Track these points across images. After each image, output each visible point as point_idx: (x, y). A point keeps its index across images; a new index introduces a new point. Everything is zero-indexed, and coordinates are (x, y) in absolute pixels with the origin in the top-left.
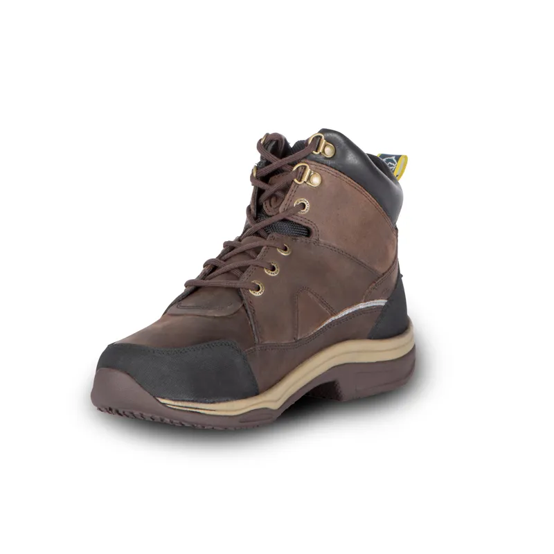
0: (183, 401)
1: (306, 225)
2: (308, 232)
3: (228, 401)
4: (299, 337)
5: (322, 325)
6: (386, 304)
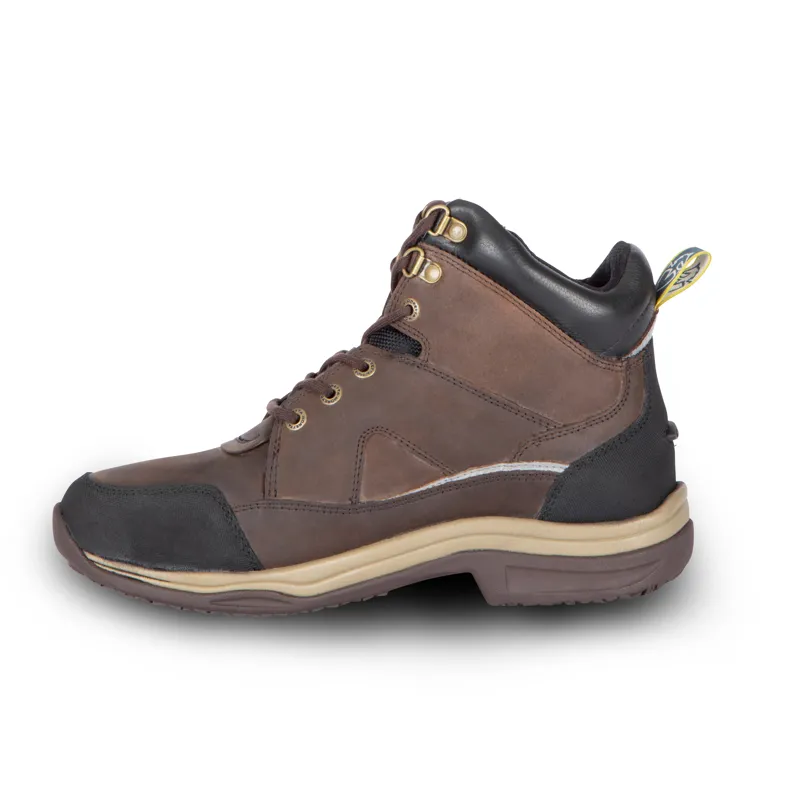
0: (118, 561)
1: (415, 338)
2: (416, 349)
3: (192, 571)
4: (363, 499)
5: (422, 486)
6: (566, 470)
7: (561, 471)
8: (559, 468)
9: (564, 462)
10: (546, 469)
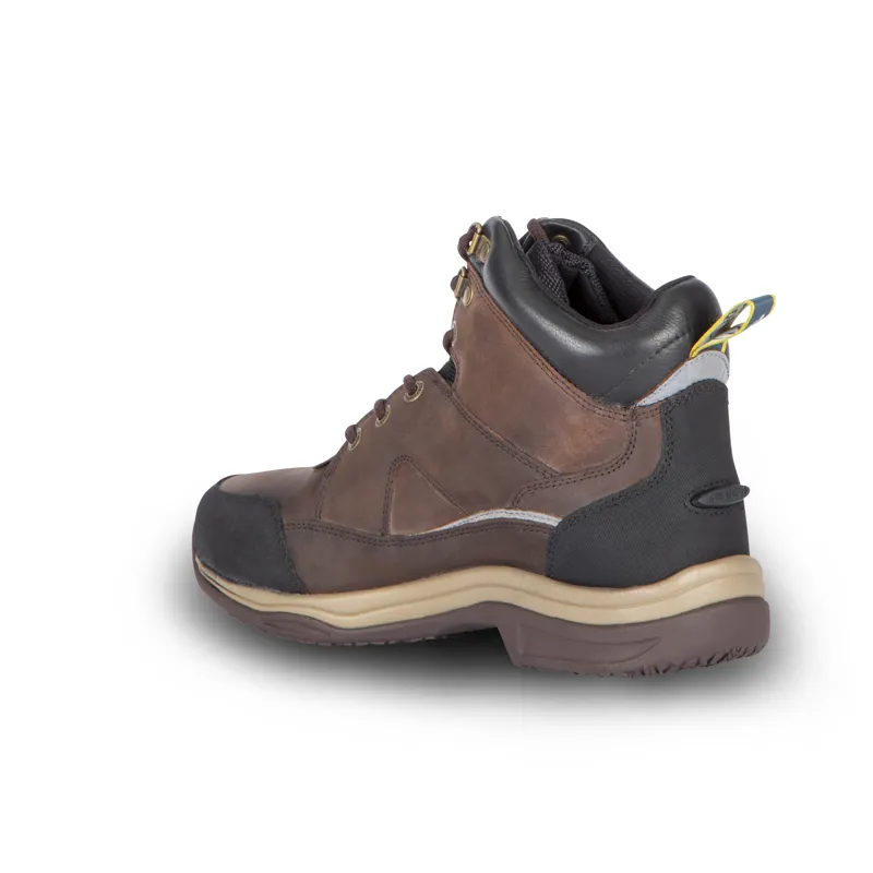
4: (393, 532)
5: (445, 524)
6: (560, 524)
7: (555, 524)
8: (553, 521)
9: (557, 516)
10: (542, 521)
